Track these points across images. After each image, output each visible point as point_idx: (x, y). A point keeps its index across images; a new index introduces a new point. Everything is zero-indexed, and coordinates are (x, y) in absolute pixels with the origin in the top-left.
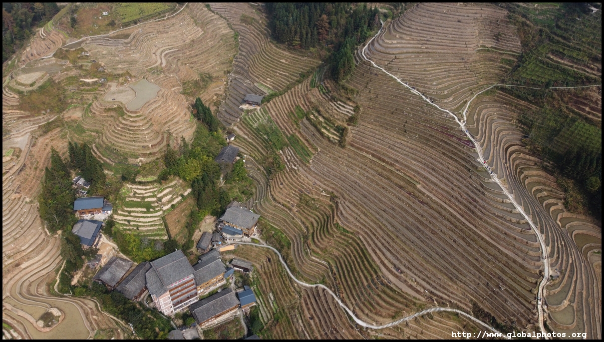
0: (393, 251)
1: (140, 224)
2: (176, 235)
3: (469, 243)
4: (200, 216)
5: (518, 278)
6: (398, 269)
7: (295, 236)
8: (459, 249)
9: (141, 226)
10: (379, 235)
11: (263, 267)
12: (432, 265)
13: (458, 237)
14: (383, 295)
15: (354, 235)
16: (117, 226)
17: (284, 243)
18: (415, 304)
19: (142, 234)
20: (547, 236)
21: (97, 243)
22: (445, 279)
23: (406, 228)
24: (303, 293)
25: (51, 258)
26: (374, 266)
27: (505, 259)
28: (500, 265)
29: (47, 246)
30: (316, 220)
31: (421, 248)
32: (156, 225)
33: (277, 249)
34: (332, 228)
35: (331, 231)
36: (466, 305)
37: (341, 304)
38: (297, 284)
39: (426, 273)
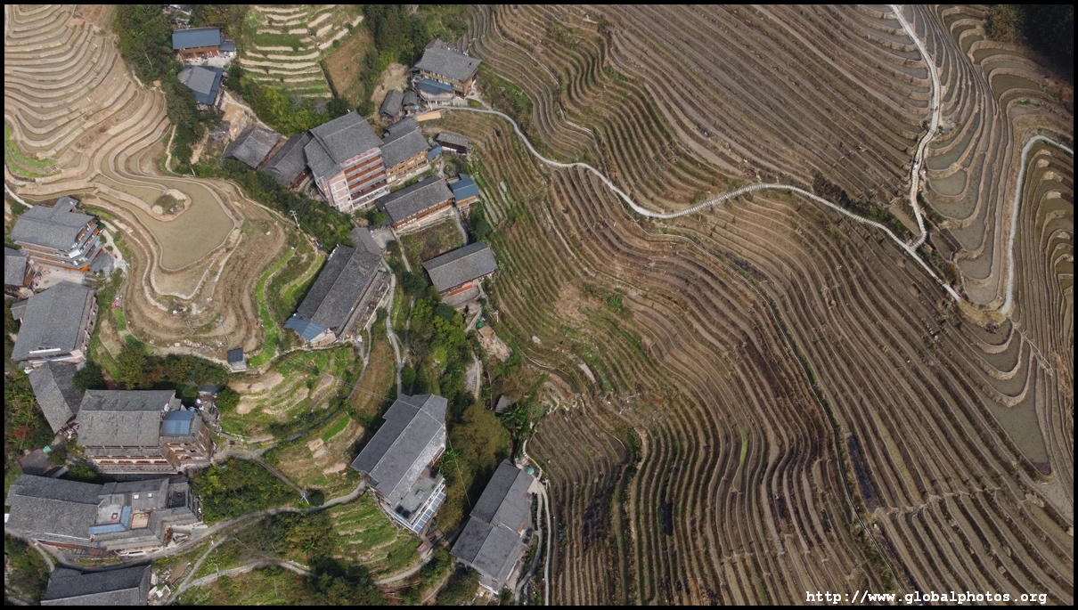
0: (697, 104)
1: (285, 73)
2: (345, 92)
3: (820, 85)
4: (381, 62)
5: (889, 134)
6: (703, 130)
7: (540, 93)
8: (803, 96)
9: (287, 76)
10: (677, 81)
11: (488, 144)
12: (758, 123)
13: (804, 77)
14: (678, 170)
15: (637, 84)
16: (248, 76)
17: (520, 105)
18: (726, 180)
19: (290, 90)
20: (946, 71)
21: (220, 104)
22: (776, 141)
23: (721, 67)
24: (553, 177)
25: (152, 122)
26: (666, 128)
27: (872, 105)
28: (865, 115)
29: (143, 104)
30: (574, 65)
31: (742, 97)
32: (311, 75)
33: (510, 115)
34: (600, 75)
35: (599, 80)
36: (804, 177)
37: (612, 188)
38: (544, 164)
39: (748, 134)
